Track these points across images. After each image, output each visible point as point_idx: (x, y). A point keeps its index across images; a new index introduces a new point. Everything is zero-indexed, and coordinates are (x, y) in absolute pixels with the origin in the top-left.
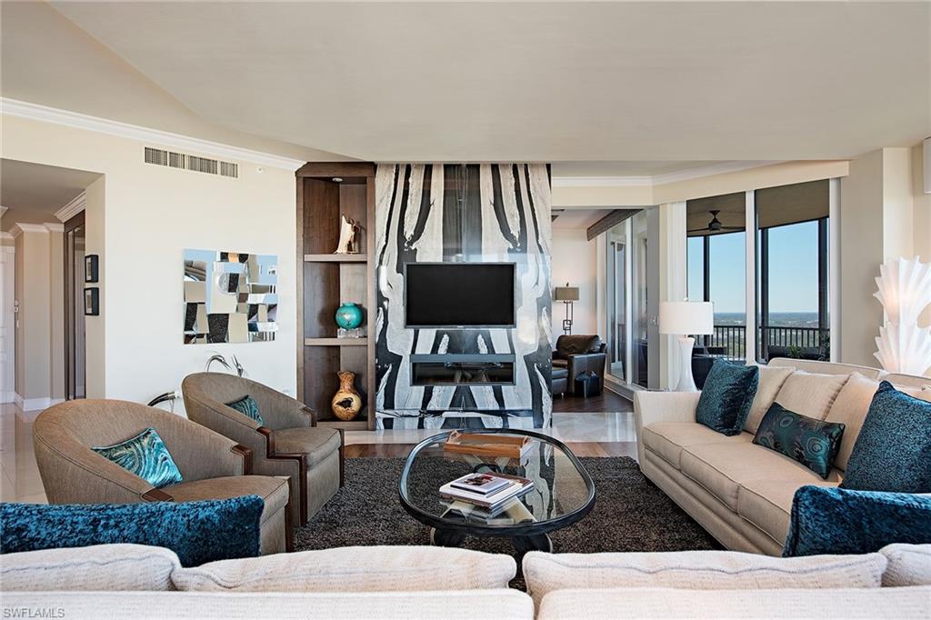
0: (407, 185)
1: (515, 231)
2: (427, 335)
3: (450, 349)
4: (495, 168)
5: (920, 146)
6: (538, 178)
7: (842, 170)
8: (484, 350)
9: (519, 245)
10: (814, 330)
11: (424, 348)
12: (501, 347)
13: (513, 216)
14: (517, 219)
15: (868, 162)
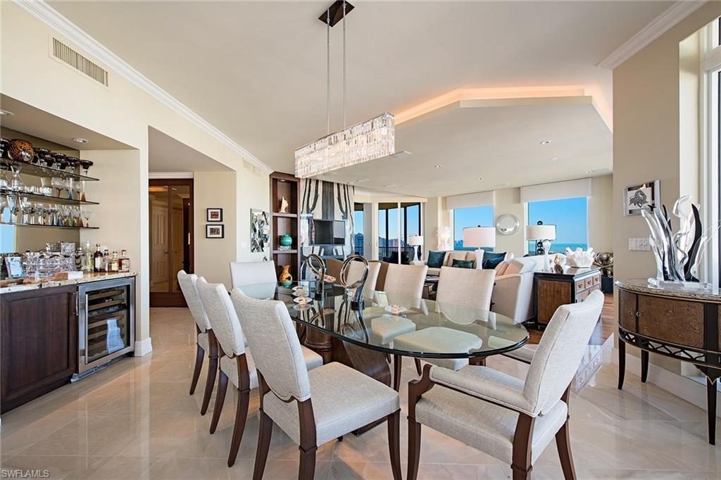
0: (310, 186)
1: (344, 210)
2: (317, 248)
3: (324, 254)
4: (338, 184)
5: (446, 198)
6: (351, 190)
7: (425, 200)
8: (335, 254)
11: (316, 252)
12: (340, 253)
13: (343, 203)
14: (345, 205)
15: (433, 200)
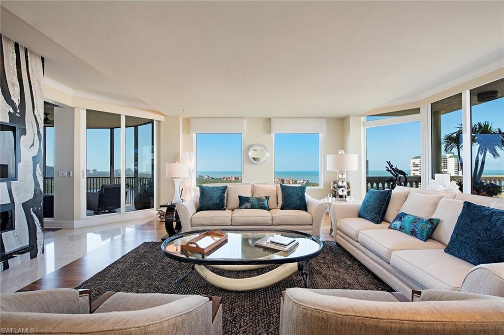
1: (16, 99)
9: (18, 111)
10: (108, 178)
13: (14, 85)
14: (18, 89)
